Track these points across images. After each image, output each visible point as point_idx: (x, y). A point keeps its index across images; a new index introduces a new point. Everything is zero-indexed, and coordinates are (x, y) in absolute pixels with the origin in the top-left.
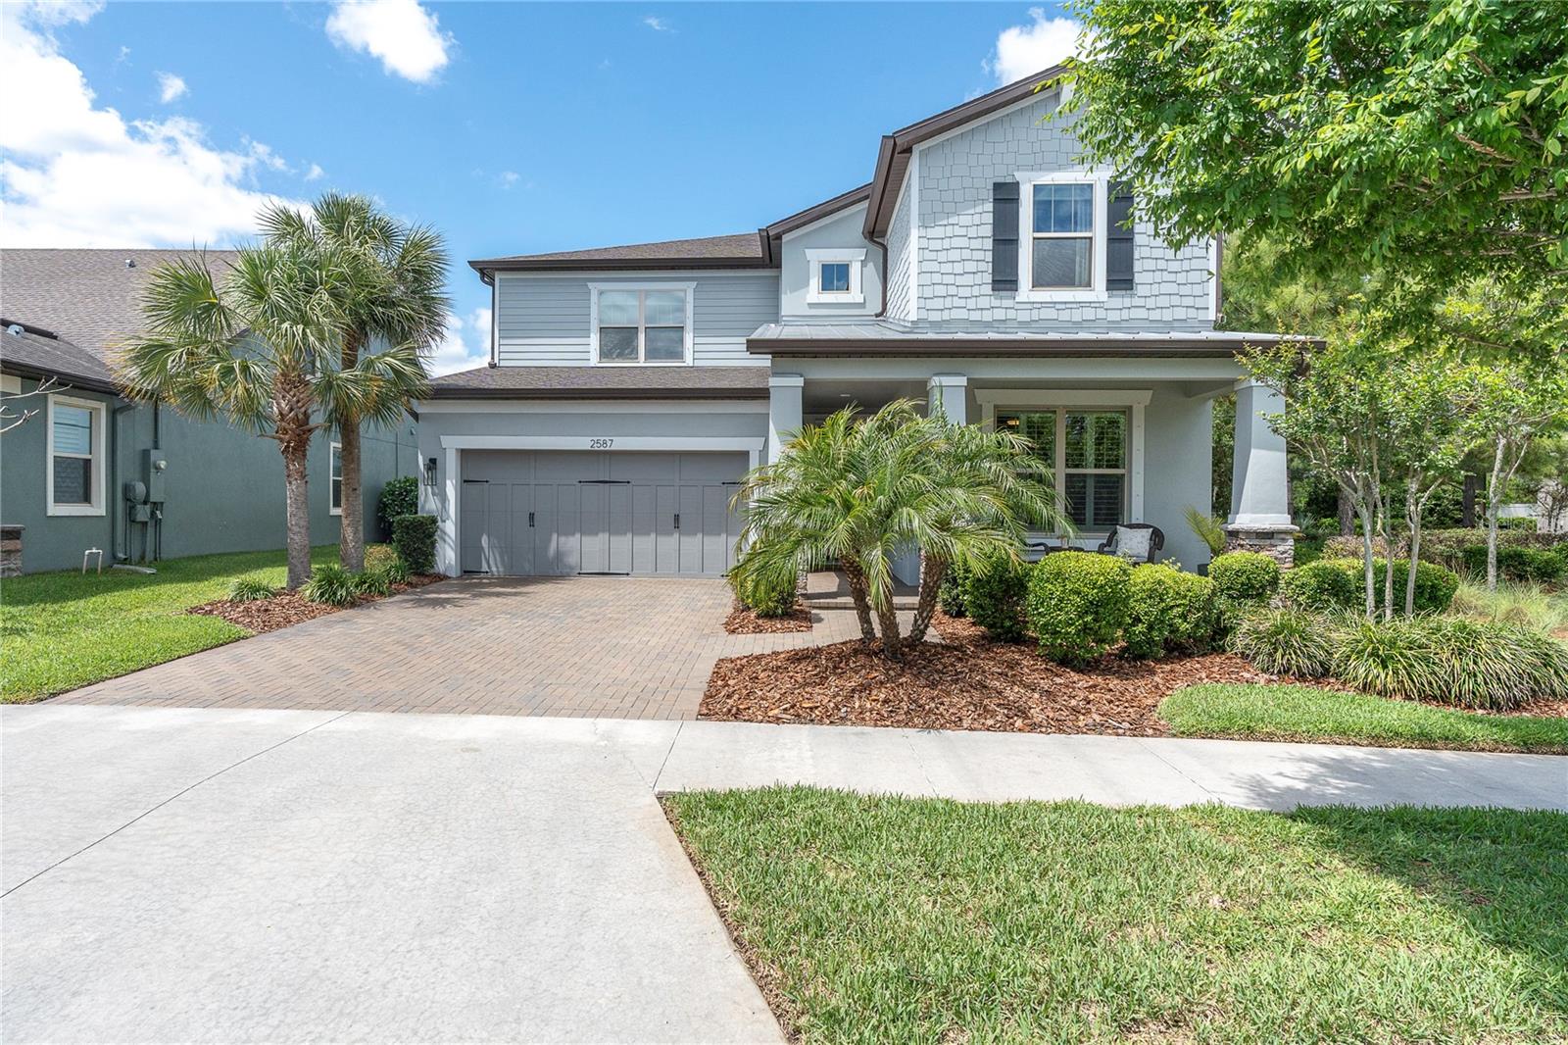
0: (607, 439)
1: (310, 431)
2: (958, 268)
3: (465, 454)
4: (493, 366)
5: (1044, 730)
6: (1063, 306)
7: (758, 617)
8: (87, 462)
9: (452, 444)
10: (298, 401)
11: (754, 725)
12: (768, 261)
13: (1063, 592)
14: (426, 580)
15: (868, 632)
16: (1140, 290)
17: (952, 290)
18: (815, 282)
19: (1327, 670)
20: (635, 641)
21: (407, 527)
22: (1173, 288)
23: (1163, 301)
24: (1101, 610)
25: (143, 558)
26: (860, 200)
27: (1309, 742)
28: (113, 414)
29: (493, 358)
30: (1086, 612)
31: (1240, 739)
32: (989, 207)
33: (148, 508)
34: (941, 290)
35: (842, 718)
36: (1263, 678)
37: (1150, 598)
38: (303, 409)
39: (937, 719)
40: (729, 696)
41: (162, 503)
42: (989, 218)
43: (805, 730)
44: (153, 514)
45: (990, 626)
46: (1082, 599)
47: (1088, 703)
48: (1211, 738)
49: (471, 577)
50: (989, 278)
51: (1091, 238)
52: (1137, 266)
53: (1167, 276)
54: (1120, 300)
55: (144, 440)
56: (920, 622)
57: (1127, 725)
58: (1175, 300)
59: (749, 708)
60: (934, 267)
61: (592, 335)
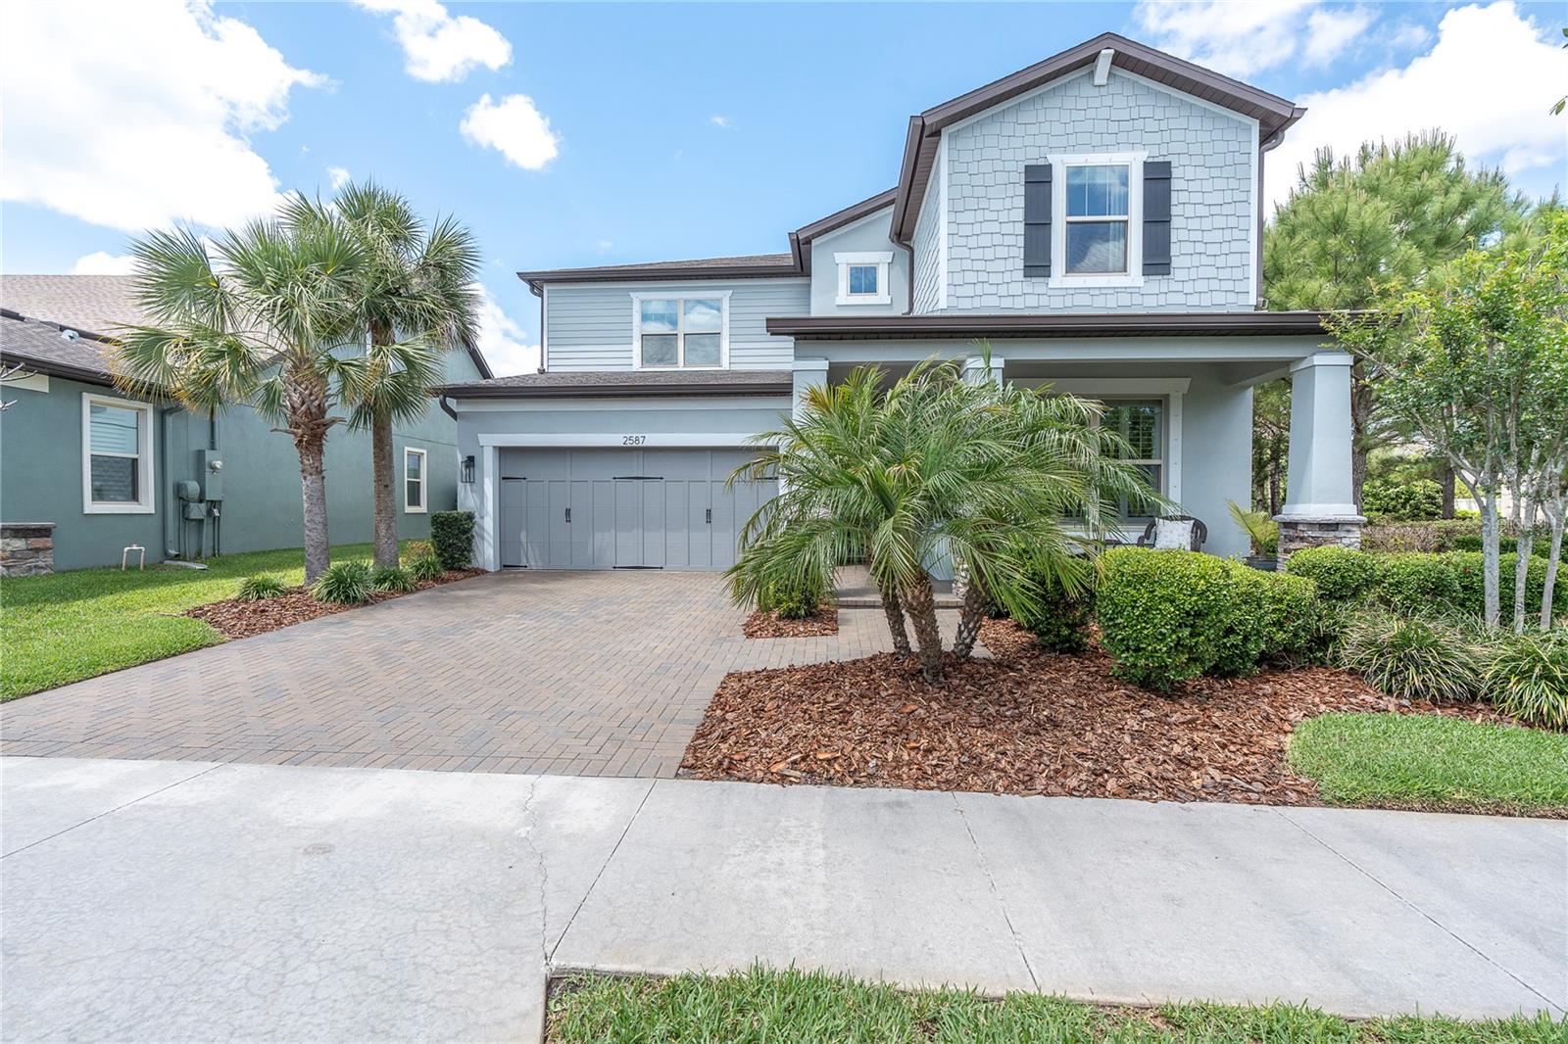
0: (639, 435)
1: (326, 425)
2: (989, 254)
3: (503, 452)
4: (542, 372)
5: (1147, 794)
6: (1097, 292)
7: (780, 618)
8: (135, 461)
9: (489, 442)
10: (311, 394)
11: (752, 786)
12: (800, 270)
13: (1151, 599)
14: (461, 575)
15: (903, 647)
16: (1177, 274)
17: (983, 277)
18: (844, 284)
19: (1474, 695)
20: (640, 648)
21: (442, 523)
22: (1211, 272)
23: (1201, 286)
24: (1199, 622)
25: (199, 554)
26: (886, 205)
27: (1522, 815)
28: (162, 415)
29: (542, 365)
30: (1180, 626)
31: (1423, 810)
32: (1021, 190)
33: (203, 506)
34: (971, 277)
35: (870, 776)
36: (1390, 703)
37: (1245, 603)
38: (317, 402)
39: (1000, 777)
40: (724, 738)
41: (220, 502)
42: (1021, 202)
43: (818, 796)
44: (209, 512)
45: (1041, 634)
46: (1177, 608)
47: (1196, 749)
48: (1380, 807)
49: (510, 569)
50: (1020, 264)
51: (1126, 222)
52: (1174, 250)
53: (1205, 260)
54: (1157, 284)
55: (199, 440)
56: (965, 634)
57: (1259, 786)
58: (1214, 285)
59: (746, 760)
60: (965, 253)
61: (635, 342)
